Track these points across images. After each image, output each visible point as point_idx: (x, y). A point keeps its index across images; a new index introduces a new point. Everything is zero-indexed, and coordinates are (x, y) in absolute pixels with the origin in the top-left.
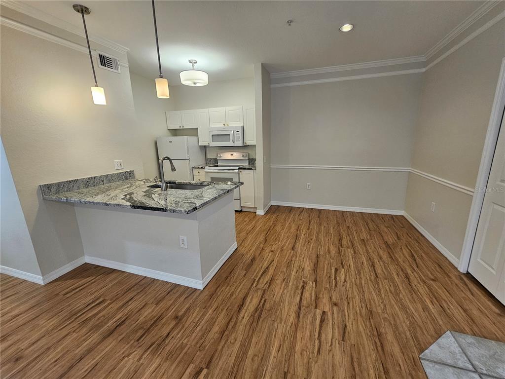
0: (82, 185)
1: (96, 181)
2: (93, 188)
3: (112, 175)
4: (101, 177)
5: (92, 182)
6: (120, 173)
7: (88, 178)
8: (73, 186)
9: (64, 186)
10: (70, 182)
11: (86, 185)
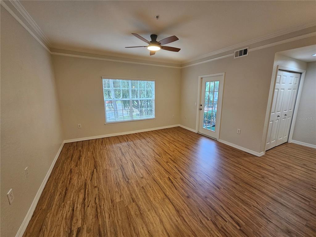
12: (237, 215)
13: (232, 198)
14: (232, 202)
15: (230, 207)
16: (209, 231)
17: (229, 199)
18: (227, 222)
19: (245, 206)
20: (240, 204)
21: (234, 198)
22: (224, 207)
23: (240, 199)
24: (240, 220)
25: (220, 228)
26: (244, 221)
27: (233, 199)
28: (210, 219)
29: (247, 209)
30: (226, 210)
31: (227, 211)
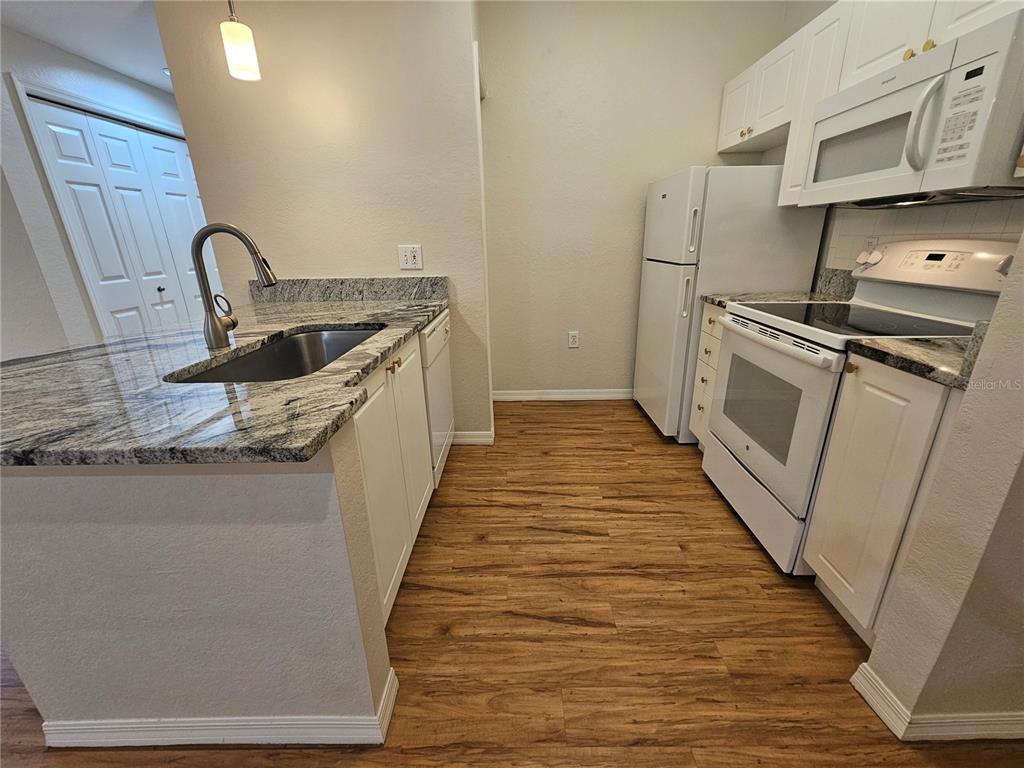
0: (316, 294)
1: (346, 289)
2: (338, 303)
3: (384, 280)
4: (356, 281)
5: (336, 291)
6: (406, 280)
7: (331, 281)
8: (300, 293)
9: (282, 288)
10: (294, 282)
11: (324, 294)
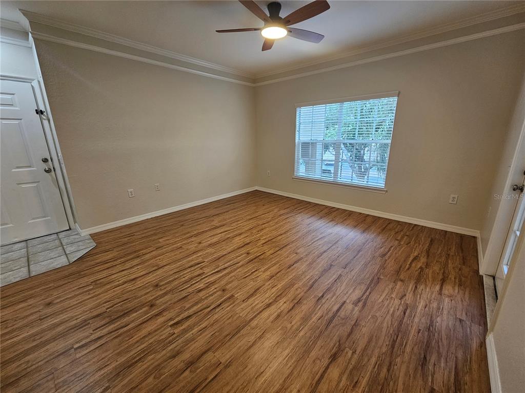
12: (100, 347)
13: (143, 346)
14: (133, 345)
15: (120, 338)
16: (91, 310)
17: (141, 339)
18: (93, 331)
19: (115, 368)
20: (122, 359)
21: (143, 351)
22: (125, 329)
23: (136, 362)
24: (88, 351)
25: (88, 322)
26: (81, 358)
27: (140, 348)
28: (108, 310)
29: (106, 370)
30: (116, 332)
31: (113, 333)
